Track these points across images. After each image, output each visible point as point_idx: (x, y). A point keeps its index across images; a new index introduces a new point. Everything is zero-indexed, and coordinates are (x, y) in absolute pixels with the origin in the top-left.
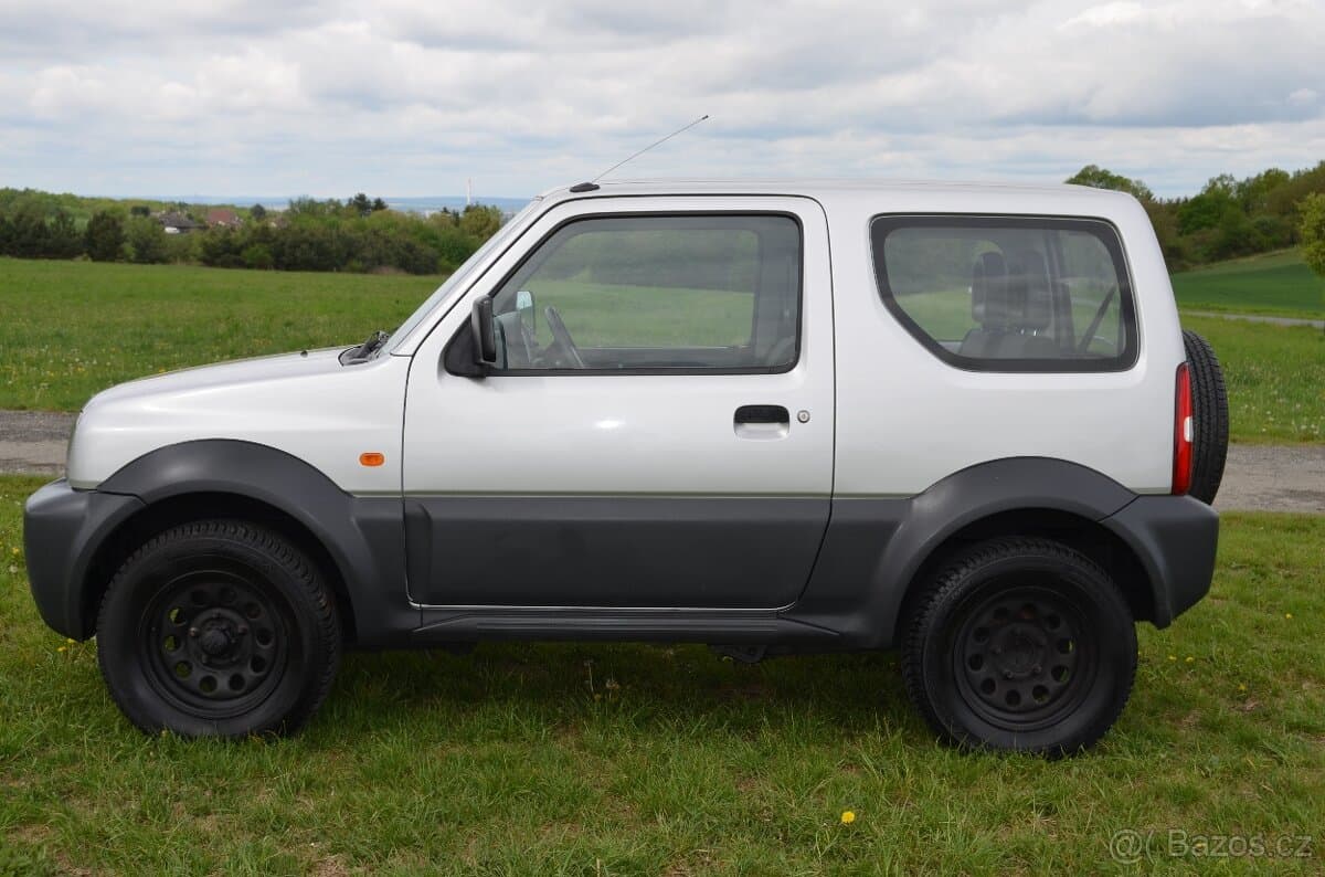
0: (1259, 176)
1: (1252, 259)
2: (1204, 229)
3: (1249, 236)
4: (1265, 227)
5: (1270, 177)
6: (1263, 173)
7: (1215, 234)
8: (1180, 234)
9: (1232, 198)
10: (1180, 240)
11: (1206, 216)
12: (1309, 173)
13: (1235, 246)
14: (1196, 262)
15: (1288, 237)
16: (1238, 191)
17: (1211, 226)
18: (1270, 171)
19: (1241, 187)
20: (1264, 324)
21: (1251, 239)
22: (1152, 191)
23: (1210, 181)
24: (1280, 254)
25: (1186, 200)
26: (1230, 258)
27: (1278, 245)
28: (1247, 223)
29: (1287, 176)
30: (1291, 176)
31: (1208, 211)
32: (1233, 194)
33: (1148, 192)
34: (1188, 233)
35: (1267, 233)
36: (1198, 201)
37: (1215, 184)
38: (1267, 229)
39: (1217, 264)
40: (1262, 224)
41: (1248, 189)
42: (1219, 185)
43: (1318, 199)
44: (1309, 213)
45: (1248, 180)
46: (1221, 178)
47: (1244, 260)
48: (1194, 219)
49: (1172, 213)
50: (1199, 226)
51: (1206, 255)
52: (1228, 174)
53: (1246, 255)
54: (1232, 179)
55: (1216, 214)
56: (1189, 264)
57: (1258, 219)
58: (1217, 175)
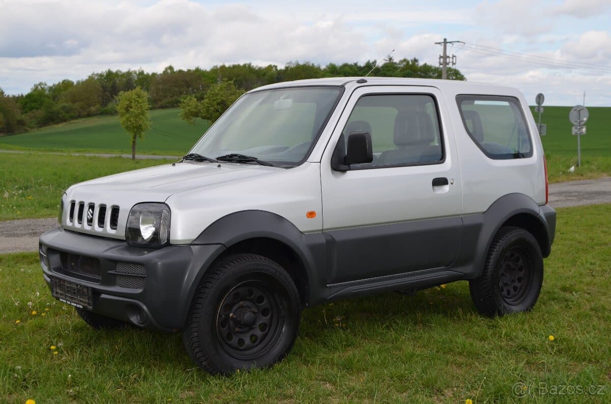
0: (59, 83)
1: (61, 125)
2: (34, 110)
3: (58, 114)
4: (66, 109)
5: (65, 84)
6: (61, 82)
7: (41, 113)
8: (22, 113)
9: (47, 94)
10: (23, 116)
11: (35, 104)
12: (84, 82)
13: (51, 119)
14: (33, 128)
15: (77, 114)
16: (49, 91)
17: (37, 109)
18: (65, 81)
19: (51, 88)
20: (95, 157)
21: (59, 116)
22: (4, 91)
23: (35, 85)
24: (74, 123)
25: (22, 96)
26: (50, 125)
27: (73, 118)
28: (57, 107)
29: (73, 83)
30: (75, 83)
31: (35, 101)
32: (47, 92)
33: (2, 91)
34: (26, 112)
35: (67, 112)
36: (29, 96)
37: (37, 87)
38: (67, 110)
39: (43, 128)
40: (64, 108)
41: (55, 89)
42: (39, 88)
43: (125, 94)
44: (121, 101)
45: (54, 85)
46: (40, 84)
47: (55, 126)
48: (28, 105)
49: (17, 102)
50: (31, 109)
51: (36, 124)
52: (44, 82)
53: (57, 123)
54: (46, 85)
55: (40, 103)
56: (29, 129)
57: (62, 105)
58: (38, 83)
